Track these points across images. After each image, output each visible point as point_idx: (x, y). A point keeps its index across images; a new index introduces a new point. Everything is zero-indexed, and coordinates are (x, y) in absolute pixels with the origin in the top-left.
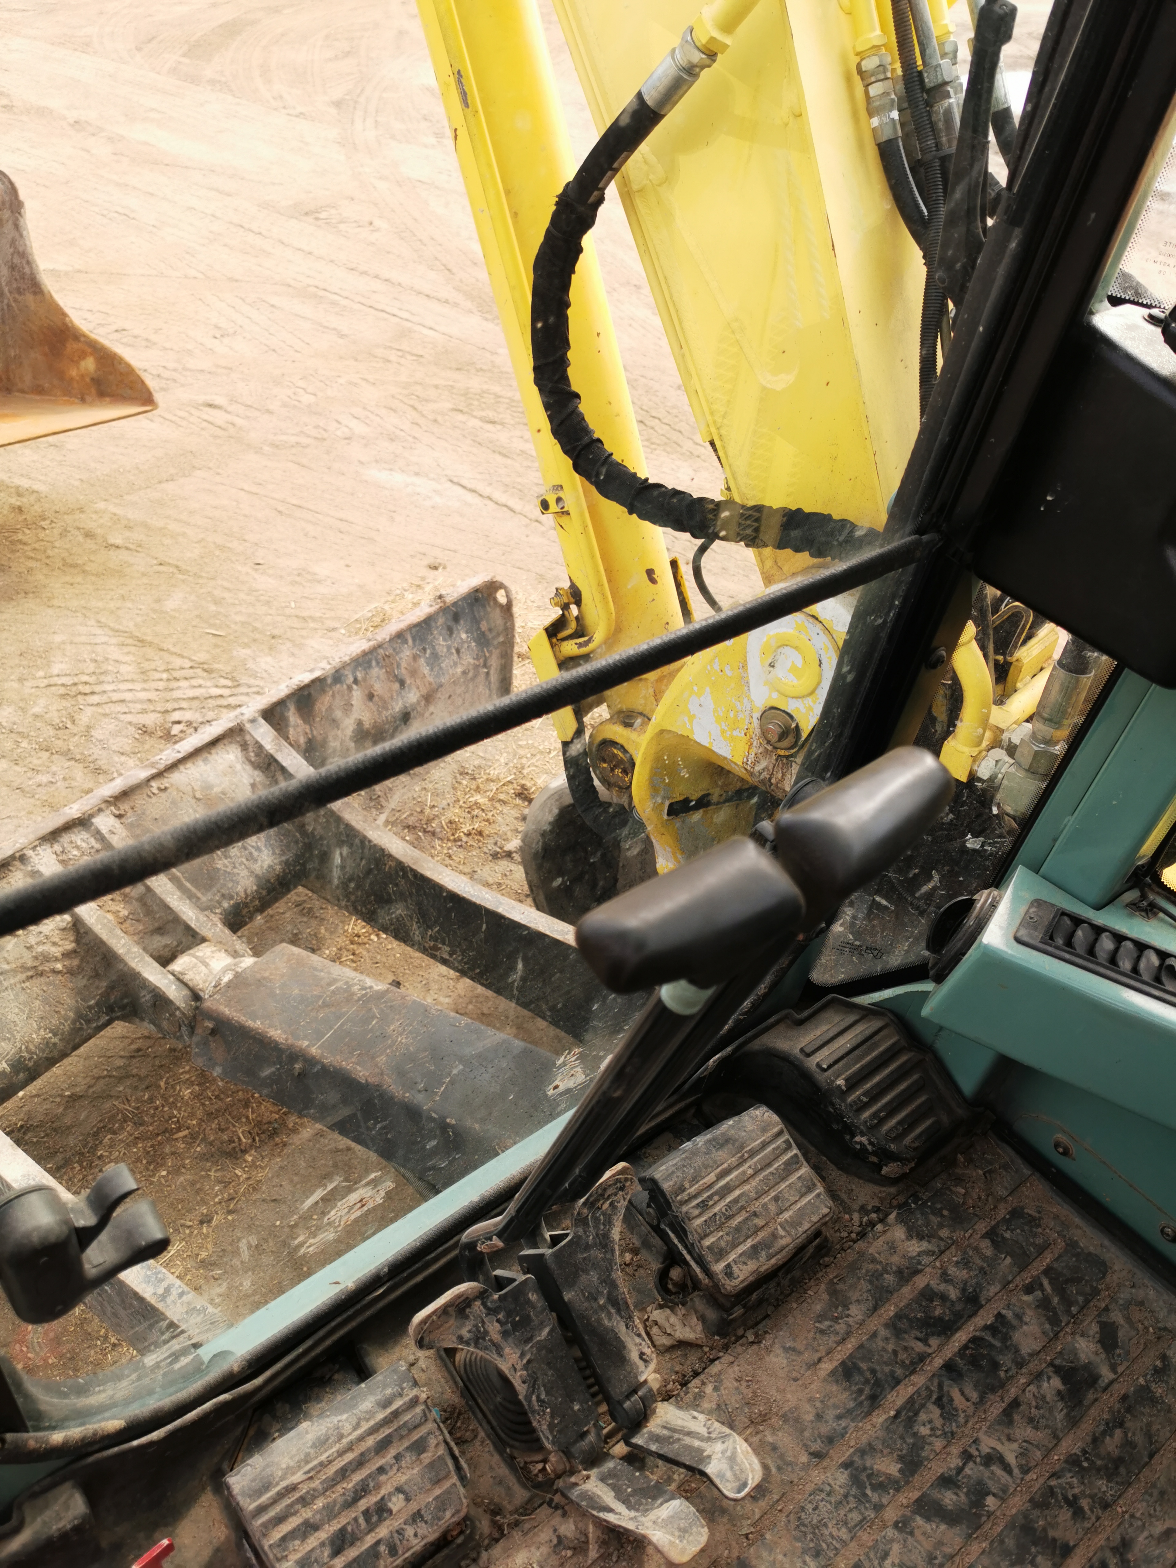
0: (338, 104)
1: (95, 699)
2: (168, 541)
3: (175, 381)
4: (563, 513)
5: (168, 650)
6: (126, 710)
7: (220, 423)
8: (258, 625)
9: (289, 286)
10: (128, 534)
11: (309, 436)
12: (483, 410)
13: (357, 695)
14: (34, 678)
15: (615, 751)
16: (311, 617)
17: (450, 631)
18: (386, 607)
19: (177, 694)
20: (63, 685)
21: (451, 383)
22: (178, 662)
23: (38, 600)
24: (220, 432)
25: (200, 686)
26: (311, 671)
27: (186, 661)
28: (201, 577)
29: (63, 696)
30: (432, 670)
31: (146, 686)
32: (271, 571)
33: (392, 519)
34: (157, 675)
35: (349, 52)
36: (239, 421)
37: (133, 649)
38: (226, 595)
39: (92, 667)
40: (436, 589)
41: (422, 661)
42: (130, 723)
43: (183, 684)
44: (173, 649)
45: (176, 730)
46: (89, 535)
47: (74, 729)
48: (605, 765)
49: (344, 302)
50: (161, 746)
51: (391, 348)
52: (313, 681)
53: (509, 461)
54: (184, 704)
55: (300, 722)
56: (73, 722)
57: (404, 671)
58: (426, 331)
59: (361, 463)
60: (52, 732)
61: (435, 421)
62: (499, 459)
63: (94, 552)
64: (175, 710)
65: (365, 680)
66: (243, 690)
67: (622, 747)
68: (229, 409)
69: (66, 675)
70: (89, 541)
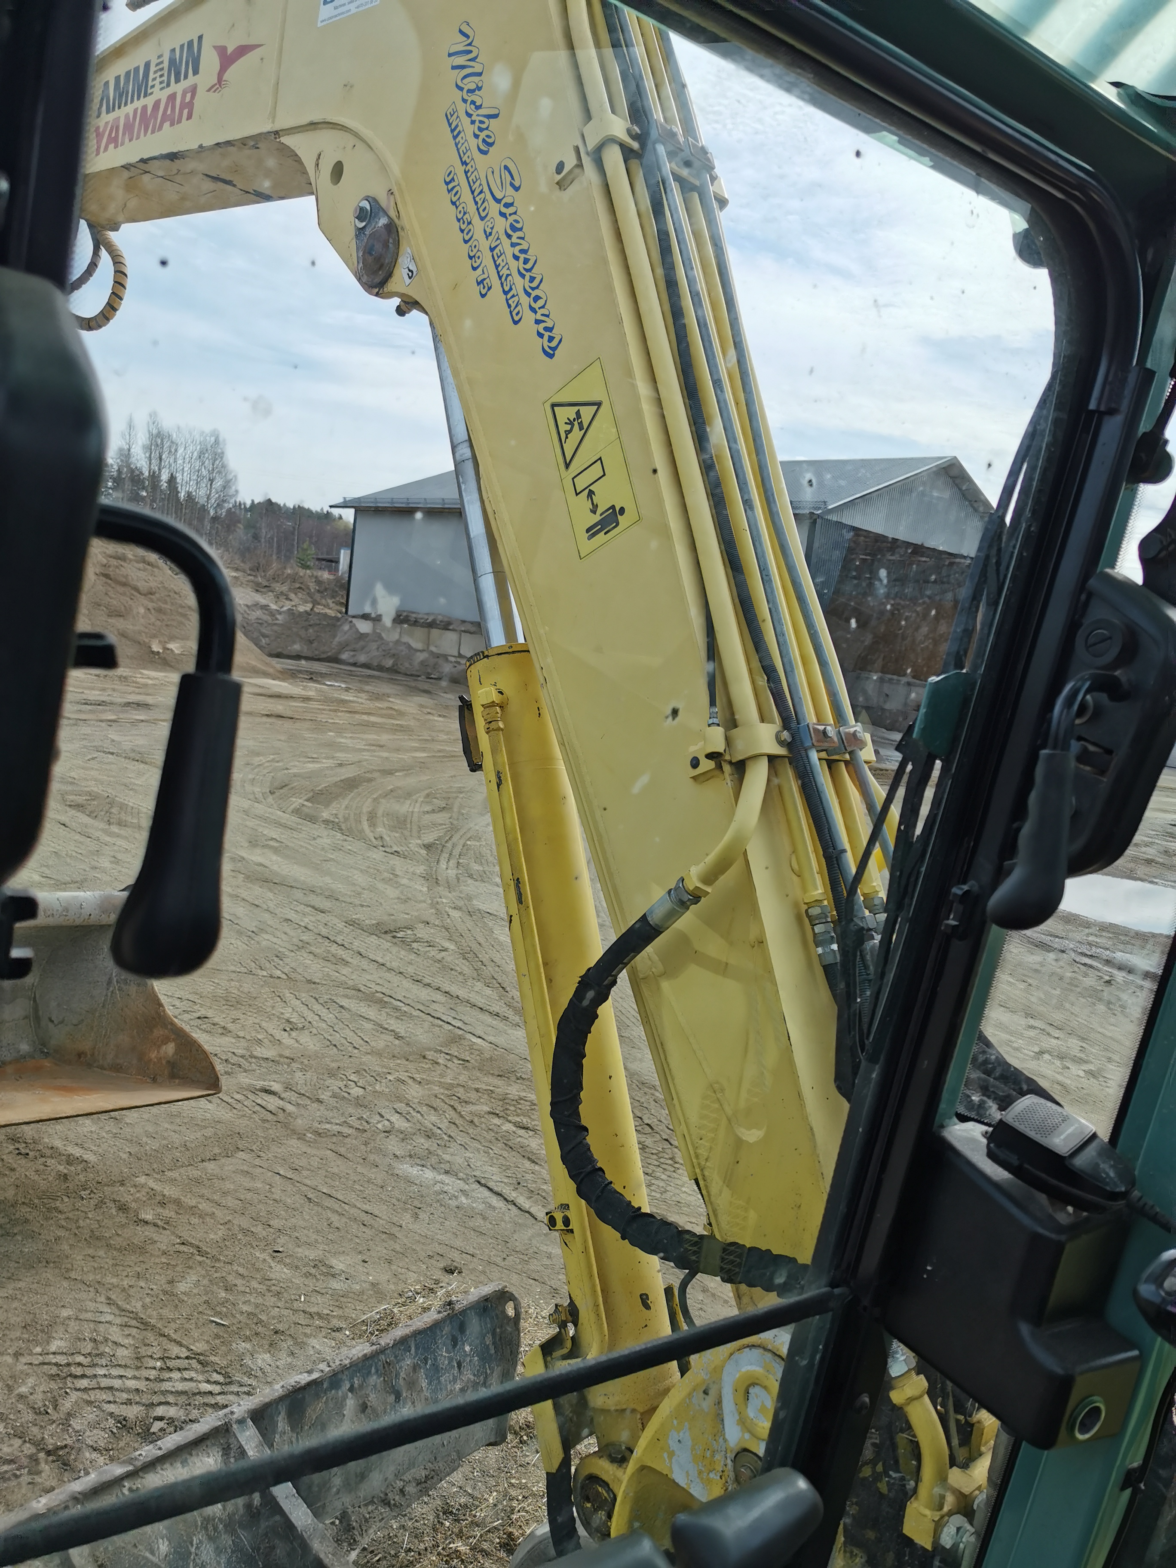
0: (428, 847)
1: (84, 1383)
2: (195, 1220)
3: (240, 1066)
4: (568, 1231)
5: (167, 1336)
6: (112, 1399)
7: (271, 1107)
8: (263, 1317)
9: (360, 991)
10: (160, 1210)
11: (351, 1127)
12: (518, 1115)
13: (351, 1403)
14: (31, 1354)
15: (600, 1489)
16: (318, 1314)
17: (455, 1342)
18: (395, 1310)
19: (166, 1386)
20: (56, 1364)
21: (492, 1088)
22: (175, 1350)
23: (57, 1271)
24: (270, 1117)
25: (191, 1379)
26: (310, 1372)
27: (184, 1350)
28: (219, 1260)
29: (52, 1377)
30: (430, 1384)
31: (137, 1373)
32: (288, 1261)
33: (416, 1216)
34: (151, 1363)
35: (444, 808)
36: (290, 1108)
37: (134, 1331)
38: (239, 1282)
39: (88, 1347)
40: (448, 1294)
41: (422, 1373)
42: (111, 1414)
43: (176, 1375)
44: (174, 1336)
45: (157, 1426)
46: (123, 1208)
47: (55, 1416)
48: (589, 1505)
49: (405, 1008)
50: (136, 1445)
51: (441, 1052)
52: (309, 1384)
53: (537, 1168)
54: (171, 1399)
55: (288, 1428)
56: (55, 1407)
57: (401, 1382)
58: (474, 1040)
59: (396, 1156)
60: (31, 1417)
61: (472, 1122)
62: (527, 1164)
63: (123, 1226)
64: (160, 1404)
65: (361, 1386)
66: (234, 1388)
67: (608, 1485)
68: (283, 1096)
69: (62, 1353)
70: (121, 1214)
